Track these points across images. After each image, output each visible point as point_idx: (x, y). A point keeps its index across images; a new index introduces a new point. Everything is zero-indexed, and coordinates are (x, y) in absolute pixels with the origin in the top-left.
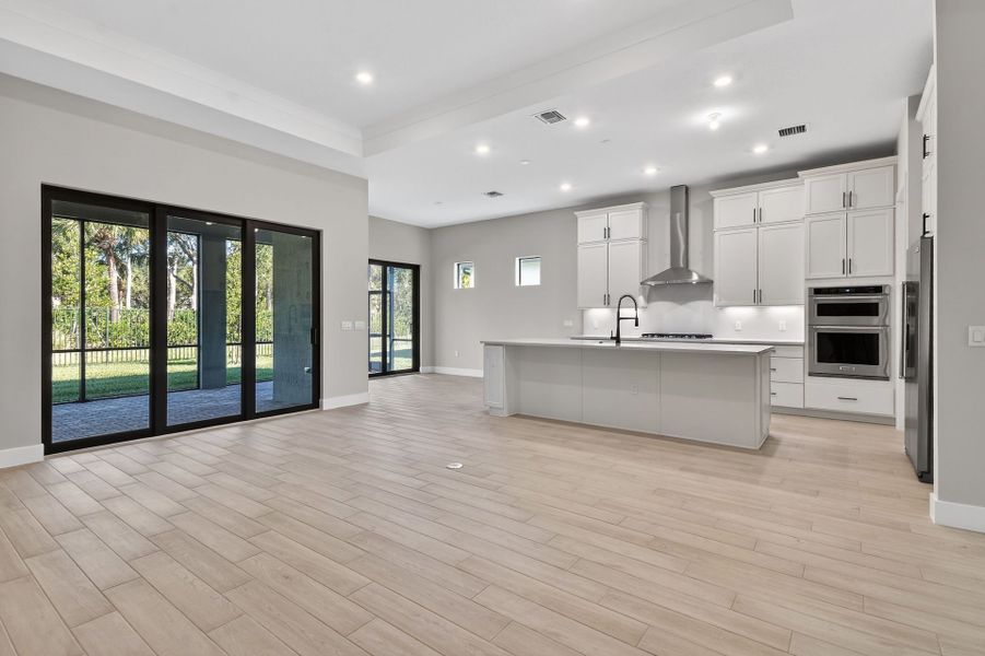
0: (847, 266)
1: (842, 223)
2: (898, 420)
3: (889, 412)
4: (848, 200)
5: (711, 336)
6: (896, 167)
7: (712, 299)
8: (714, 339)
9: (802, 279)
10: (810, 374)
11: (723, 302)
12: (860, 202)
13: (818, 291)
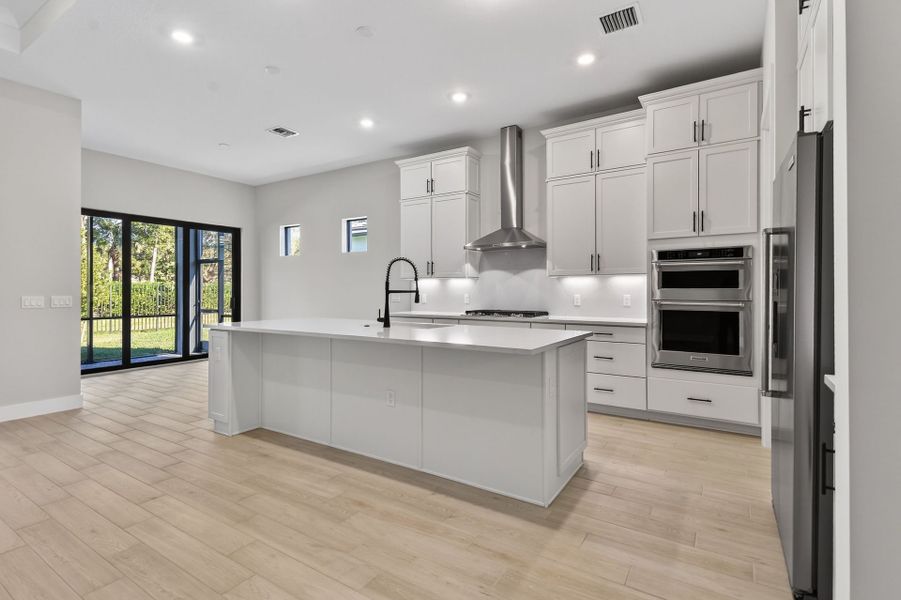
0: (699, 221)
1: (693, 163)
2: (763, 430)
3: (751, 420)
4: (700, 132)
5: (546, 314)
6: (760, 84)
7: (545, 268)
8: (551, 317)
9: (645, 239)
10: (655, 366)
11: (557, 270)
12: (715, 134)
13: (663, 255)
